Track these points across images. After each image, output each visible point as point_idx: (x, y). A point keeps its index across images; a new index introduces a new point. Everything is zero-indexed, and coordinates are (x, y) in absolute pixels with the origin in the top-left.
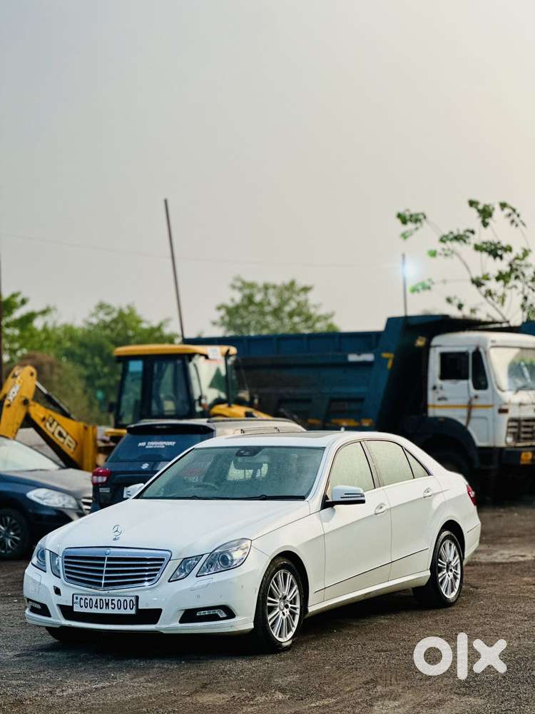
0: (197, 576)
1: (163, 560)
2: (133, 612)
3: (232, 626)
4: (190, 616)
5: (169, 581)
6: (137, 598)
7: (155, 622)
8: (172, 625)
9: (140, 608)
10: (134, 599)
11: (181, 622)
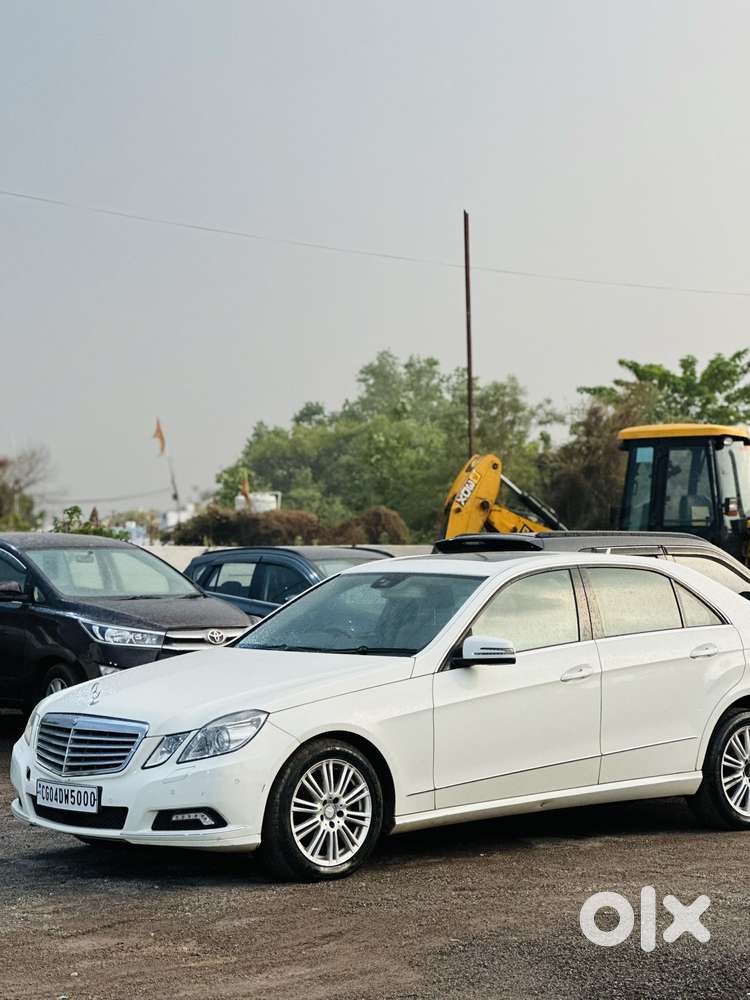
0: (178, 763)
1: (136, 736)
2: (94, 810)
3: (219, 839)
4: (164, 820)
5: (143, 768)
6: (100, 790)
7: (120, 825)
8: (140, 832)
9: (103, 804)
10: (95, 791)
11: (155, 827)
